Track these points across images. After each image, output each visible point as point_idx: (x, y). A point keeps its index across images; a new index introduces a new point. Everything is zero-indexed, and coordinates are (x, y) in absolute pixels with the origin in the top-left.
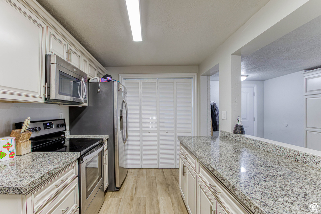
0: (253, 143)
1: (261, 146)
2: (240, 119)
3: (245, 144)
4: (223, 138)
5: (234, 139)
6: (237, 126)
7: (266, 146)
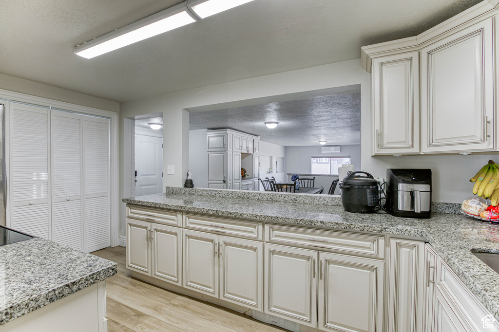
0: (209, 193)
1: (217, 194)
2: (189, 173)
3: (201, 195)
4: (170, 195)
5: (186, 193)
6: (187, 180)
7: (221, 193)
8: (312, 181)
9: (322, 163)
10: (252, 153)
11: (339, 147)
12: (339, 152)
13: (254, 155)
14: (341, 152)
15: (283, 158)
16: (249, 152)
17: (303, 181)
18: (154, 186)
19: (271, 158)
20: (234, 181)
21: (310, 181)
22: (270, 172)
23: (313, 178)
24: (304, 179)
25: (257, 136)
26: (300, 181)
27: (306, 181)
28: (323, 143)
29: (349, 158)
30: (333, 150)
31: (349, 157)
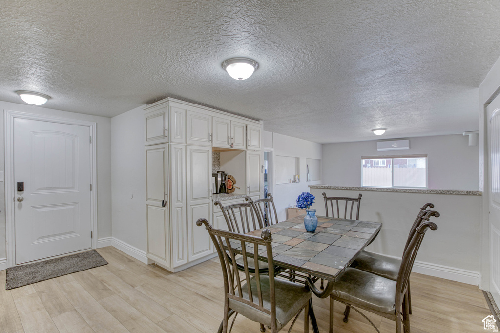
8: (356, 203)
9: (377, 167)
10: (243, 148)
11: (407, 141)
12: (408, 148)
13: (248, 152)
14: (410, 148)
15: (319, 160)
16: (235, 147)
17: (334, 202)
18: (72, 207)
19: (298, 159)
20: (190, 202)
21: (350, 202)
22: (295, 181)
23: (357, 197)
24: (337, 199)
25: (258, 120)
26: (329, 202)
27: (342, 203)
28: (379, 133)
29: (425, 158)
30: (395, 146)
31: (425, 156)
